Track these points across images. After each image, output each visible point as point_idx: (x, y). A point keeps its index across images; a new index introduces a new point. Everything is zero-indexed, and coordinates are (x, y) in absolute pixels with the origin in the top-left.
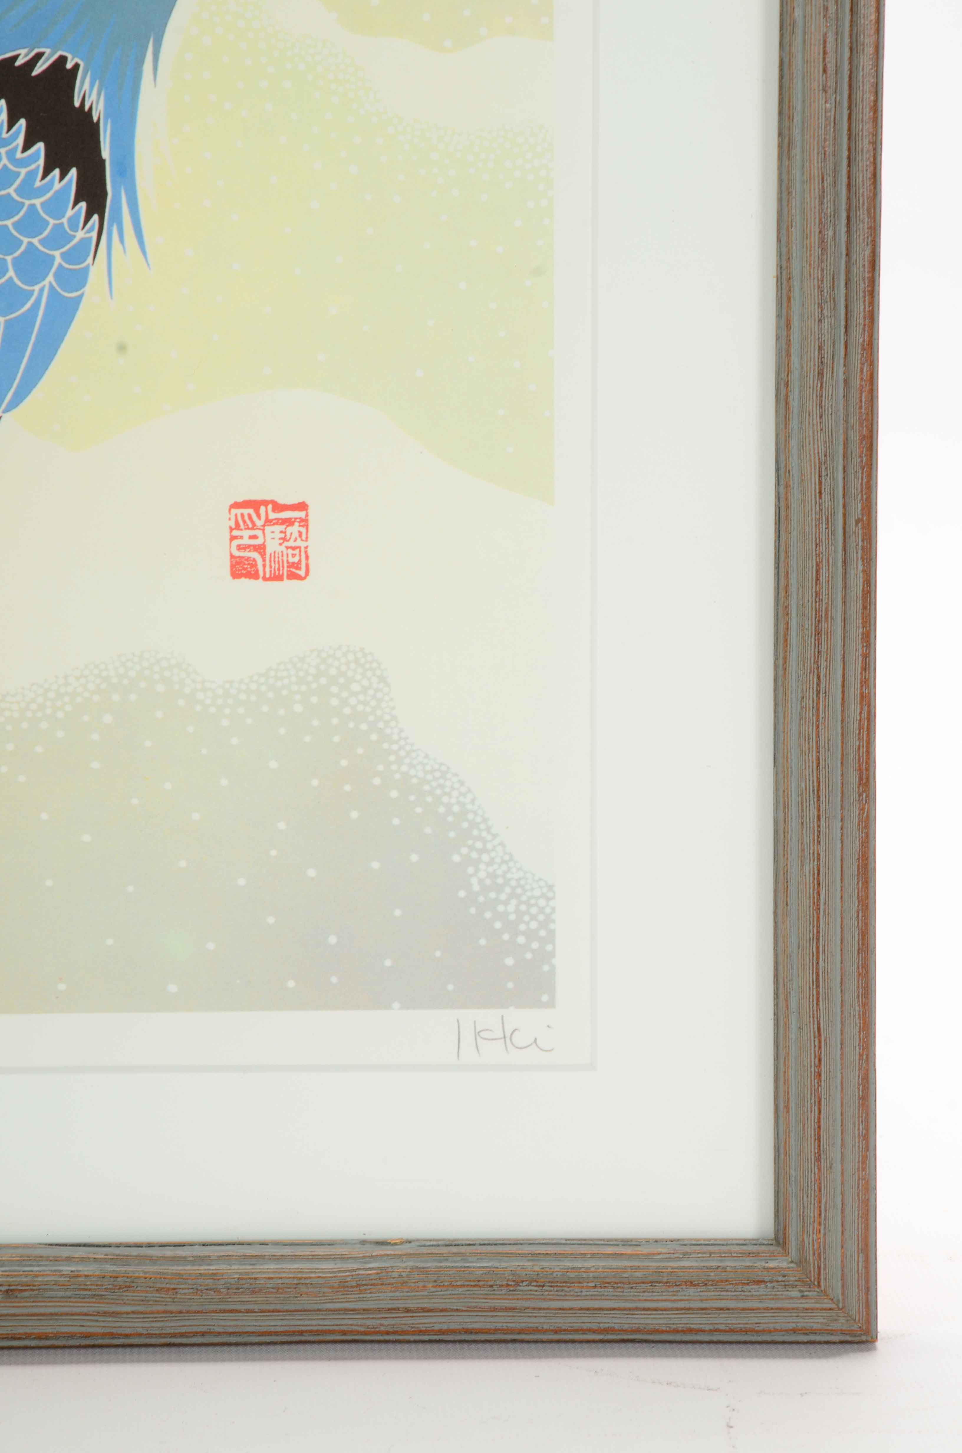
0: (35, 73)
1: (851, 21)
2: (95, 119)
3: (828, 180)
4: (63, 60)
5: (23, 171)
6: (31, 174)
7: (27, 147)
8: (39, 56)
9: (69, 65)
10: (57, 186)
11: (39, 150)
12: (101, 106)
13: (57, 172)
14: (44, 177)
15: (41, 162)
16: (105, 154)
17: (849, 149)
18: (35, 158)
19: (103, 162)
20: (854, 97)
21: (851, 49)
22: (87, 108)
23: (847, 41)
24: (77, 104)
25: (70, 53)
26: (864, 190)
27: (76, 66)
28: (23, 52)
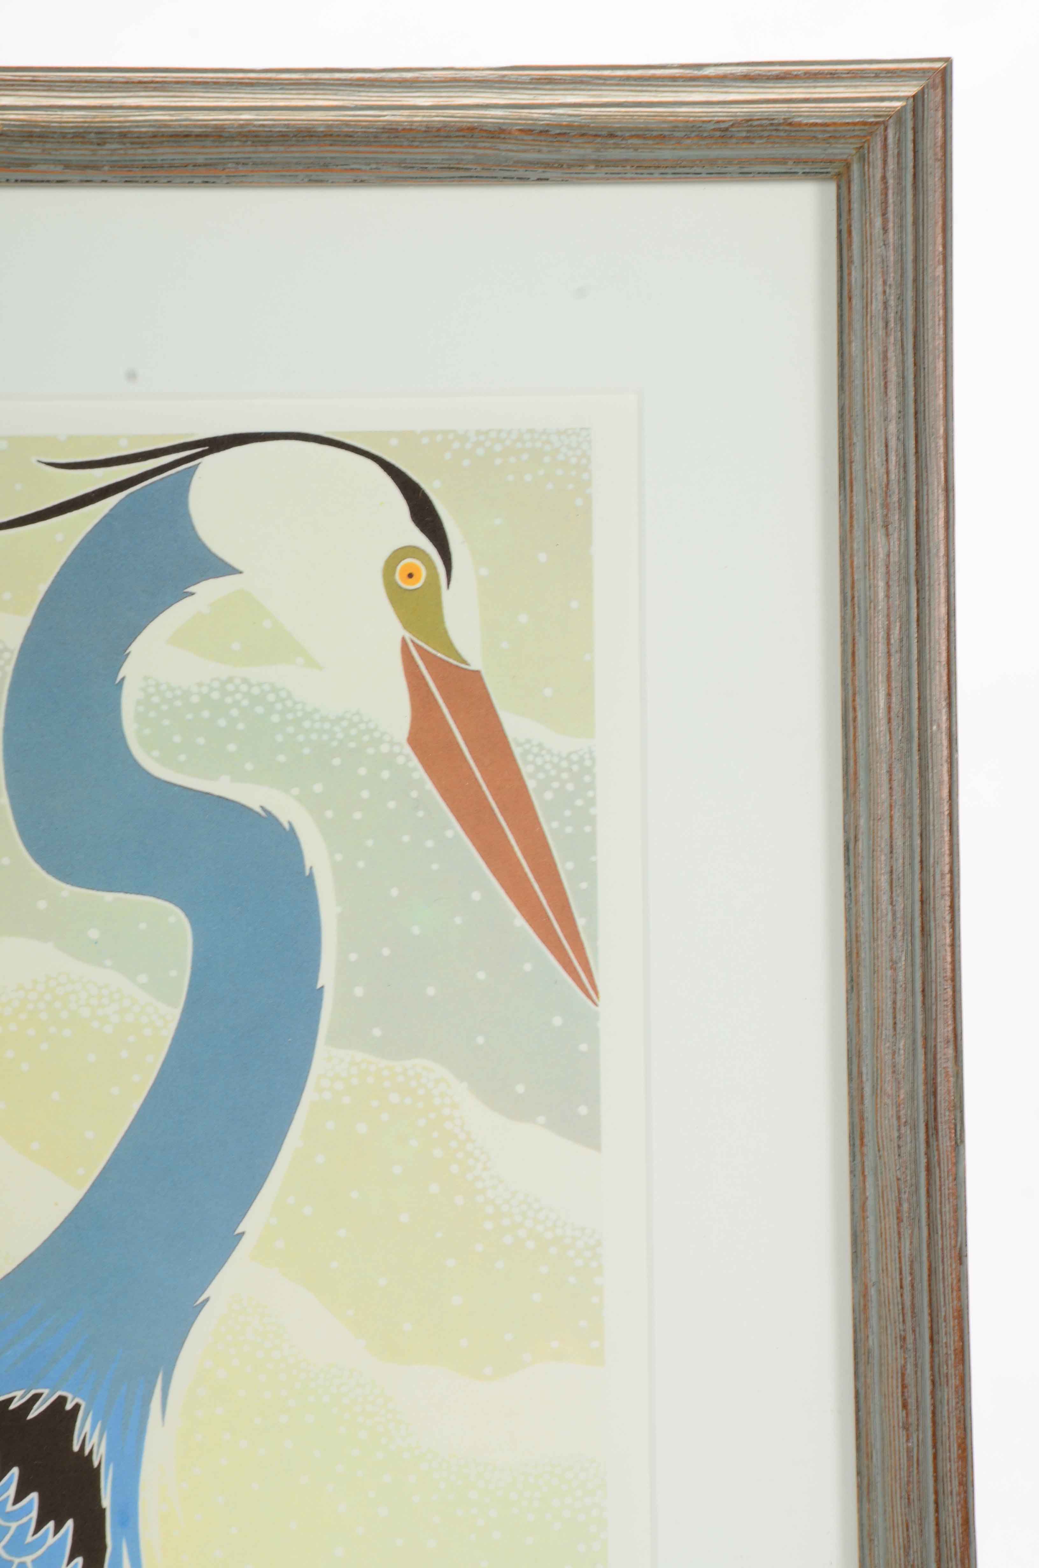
0: (31, 1416)
1: (932, 1351)
2: (96, 1464)
3: (914, 1528)
4: (62, 1400)
5: (14, 1526)
6: (23, 1529)
7: (18, 1498)
8: (36, 1398)
9: (69, 1406)
10: (51, 1540)
11: (32, 1501)
12: (103, 1449)
13: (51, 1525)
14: (37, 1531)
15: (34, 1514)
16: (106, 1502)
17: (936, 1493)
18: (27, 1510)
19: (103, 1511)
20: (939, 1433)
21: (933, 1382)
22: (87, 1452)
23: (928, 1373)
24: (76, 1448)
25: (70, 1392)
26: (954, 1536)
27: (77, 1407)
28: (19, 1394)
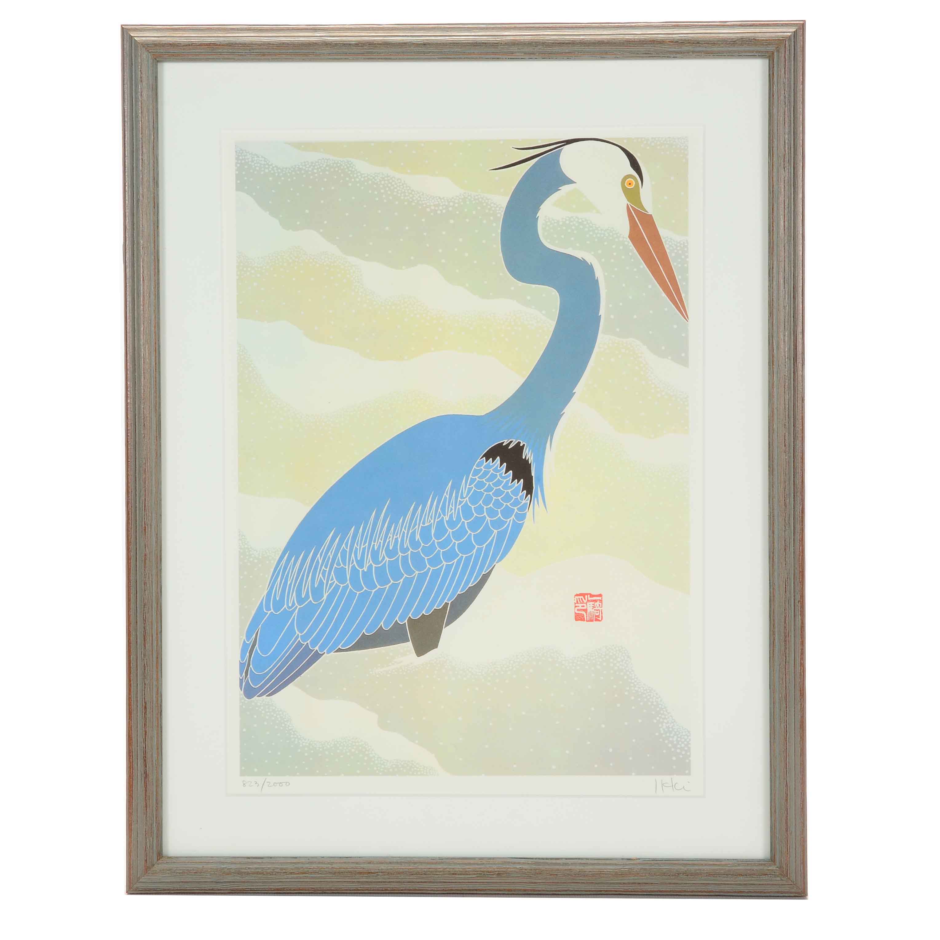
0: (509, 448)
1: (794, 429)
2: (530, 463)
3: (787, 483)
4: (519, 443)
5: (505, 481)
6: (507, 482)
7: (506, 472)
8: (511, 442)
9: (521, 445)
10: (516, 485)
11: (510, 473)
12: (532, 458)
13: (516, 480)
14: (512, 482)
15: (511, 477)
16: (533, 474)
17: (794, 472)
18: (509, 476)
19: (532, 477)
20: (795, 455)
21: (794, 438)
22: (527, 459)
23: (792, 435)
24: (524, 458)
25: (522, 441)
26: (799, 486)
27: (524, 445)
28: (506, 441)
